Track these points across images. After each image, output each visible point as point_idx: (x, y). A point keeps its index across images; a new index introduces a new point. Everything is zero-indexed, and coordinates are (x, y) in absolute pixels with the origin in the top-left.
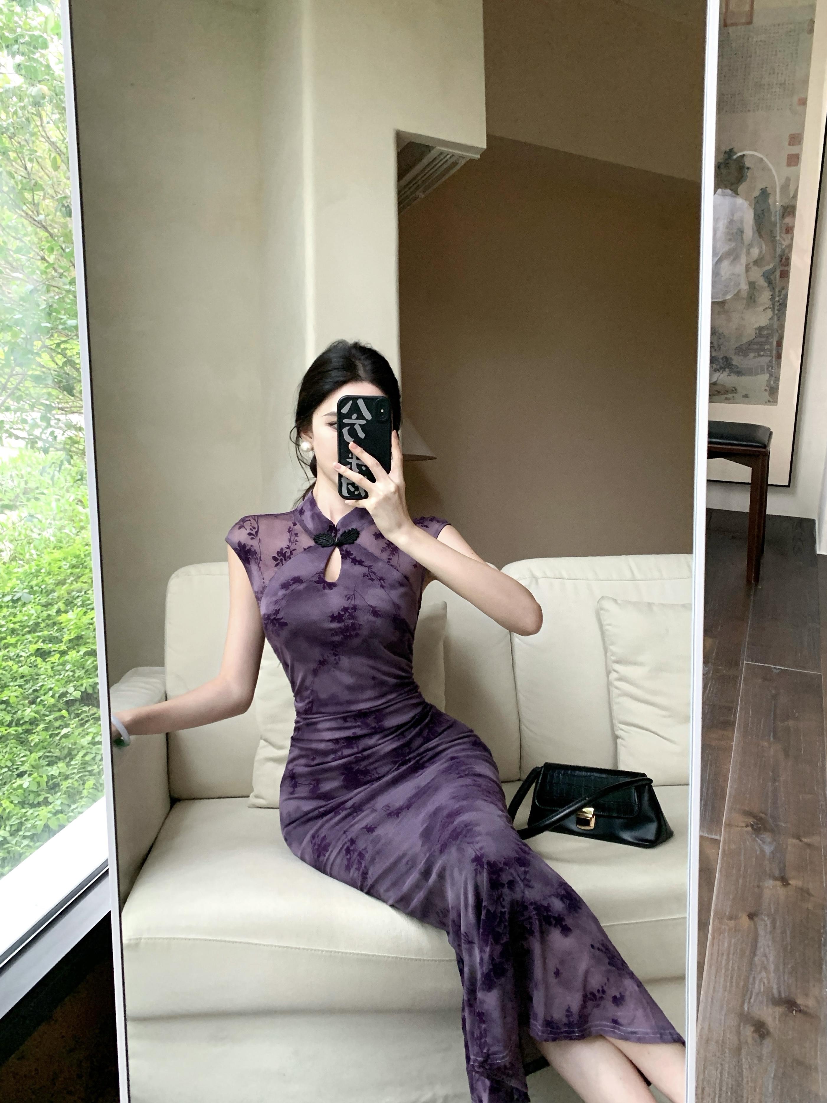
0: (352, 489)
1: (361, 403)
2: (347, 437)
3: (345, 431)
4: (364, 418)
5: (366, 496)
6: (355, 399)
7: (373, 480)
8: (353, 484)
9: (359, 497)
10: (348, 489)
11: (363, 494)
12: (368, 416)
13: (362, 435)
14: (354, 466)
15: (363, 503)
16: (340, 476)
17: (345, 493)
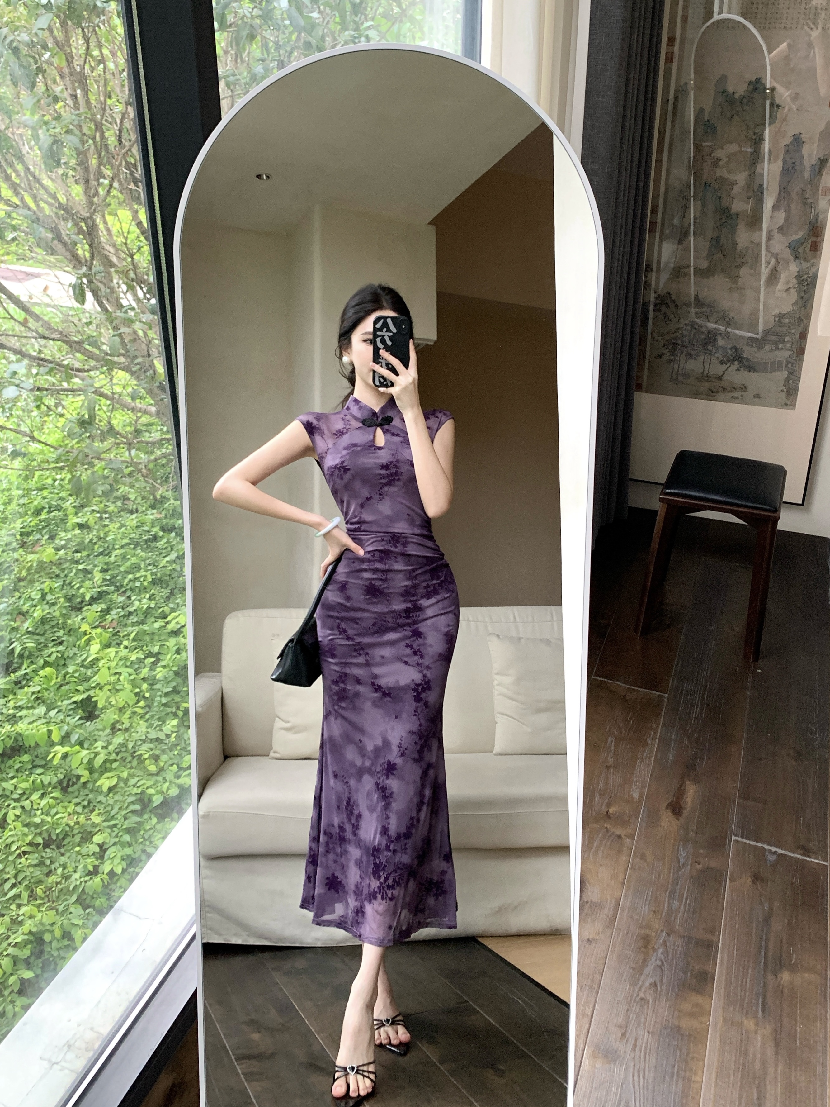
0: (382, 380)
1: (389, 321)
2: (380, 345)
3: (378, 340)
4: (391, 332)
5: (392, 385)
6: (385, 318)
7: (397, 374)
8: (383, 377)
9: (387, 386)
10: (379, 381)
11: (389, 384)
12: (394, 330)
13: (389, 343)
14: (384, 365)
15: (391, 390)
16: (374, 372)
17: (377, 383)
